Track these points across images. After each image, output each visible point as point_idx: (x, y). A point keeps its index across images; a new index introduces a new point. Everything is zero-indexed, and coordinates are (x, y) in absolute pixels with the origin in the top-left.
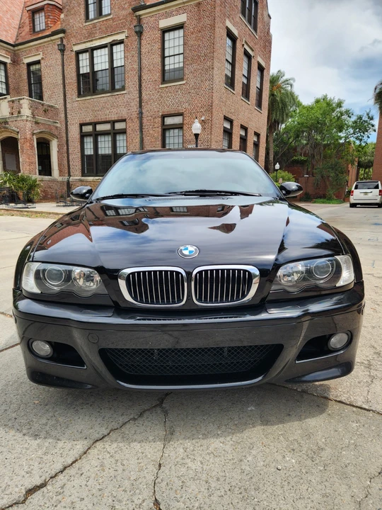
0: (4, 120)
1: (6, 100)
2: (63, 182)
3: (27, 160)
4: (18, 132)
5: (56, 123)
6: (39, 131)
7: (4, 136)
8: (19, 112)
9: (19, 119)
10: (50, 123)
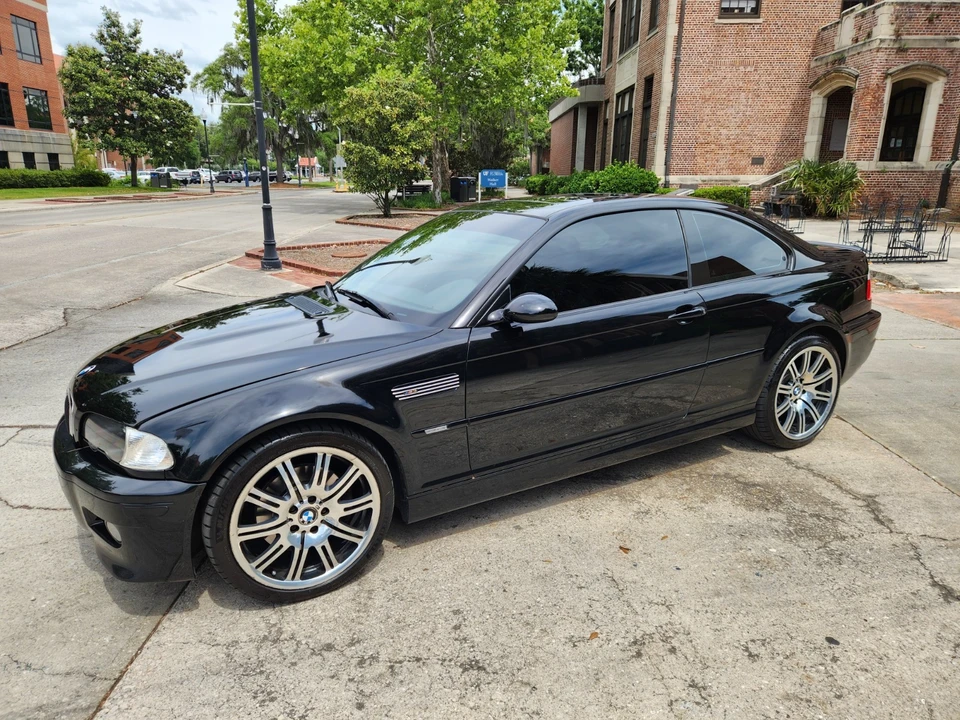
0: (839, 56)
1: (853, 15)
2: (938, 172)
3: (860, 131)
4: (857, 77)
5: (952, 40)
6: (902, 66)
7: (834, 87)
8: (869, 35)
9: (864, 49)
10: (936, 45)
